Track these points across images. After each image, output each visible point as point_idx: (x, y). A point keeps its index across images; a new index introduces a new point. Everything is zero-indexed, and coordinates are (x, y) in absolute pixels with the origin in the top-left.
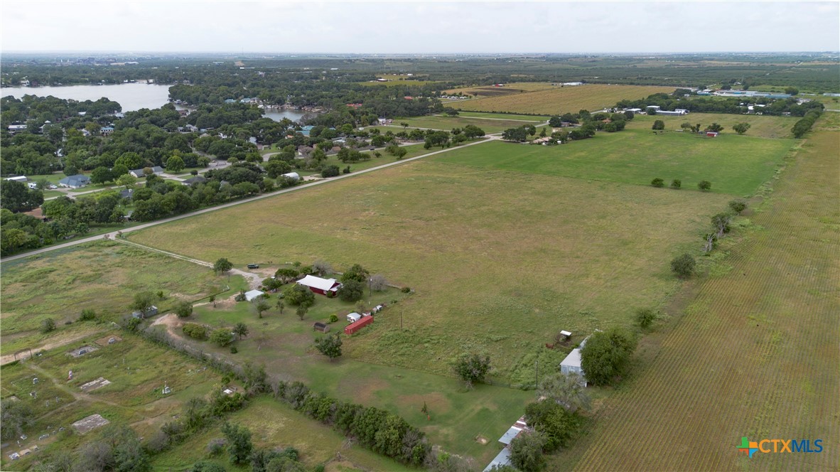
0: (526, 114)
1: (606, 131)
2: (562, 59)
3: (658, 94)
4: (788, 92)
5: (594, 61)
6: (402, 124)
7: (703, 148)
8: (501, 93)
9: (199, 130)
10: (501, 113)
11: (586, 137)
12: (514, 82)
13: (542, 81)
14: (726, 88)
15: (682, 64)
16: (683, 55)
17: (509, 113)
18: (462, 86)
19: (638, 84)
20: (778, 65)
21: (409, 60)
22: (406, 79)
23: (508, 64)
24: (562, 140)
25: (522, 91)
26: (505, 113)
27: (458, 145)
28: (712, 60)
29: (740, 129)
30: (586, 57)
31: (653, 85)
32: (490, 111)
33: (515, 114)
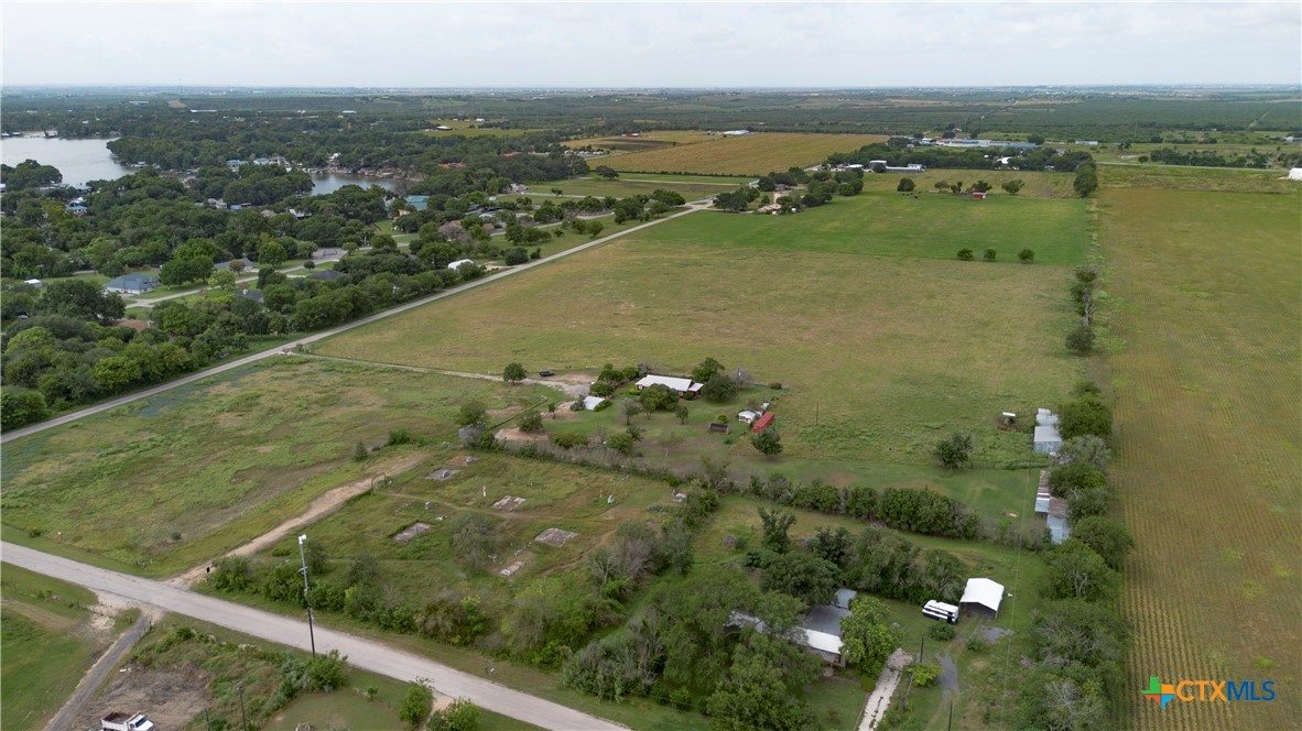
0: (712, 175)
1: (841, 194)
2: (689, 97)
3: (874, 145)
4: (1031, 140)
5: (737, 100)
6: (553, 191)
7: (980, 212)
8: (644, 147)
9: (228, 206)
10: (675, 173)
11: (822, 203)
12: (650, 130)
13: (690, 129)
14: (949, 135)
15: (862, 103)
16: (855, 91)
17: (686, 174)
18: (579, 136)
19: (828, 132)
20: (989, 104)
21: (458, 98)
22: (480, 127)
23: (615, 104)
24: (797, 206)
25: (674, 143)
26: (680, 173)
27: (658, 218)
28: (899, 97)
29: (1012, 188)
30: (723, 94)
31: (847, 132)
32: (659, 171)
33: (696, 174)
